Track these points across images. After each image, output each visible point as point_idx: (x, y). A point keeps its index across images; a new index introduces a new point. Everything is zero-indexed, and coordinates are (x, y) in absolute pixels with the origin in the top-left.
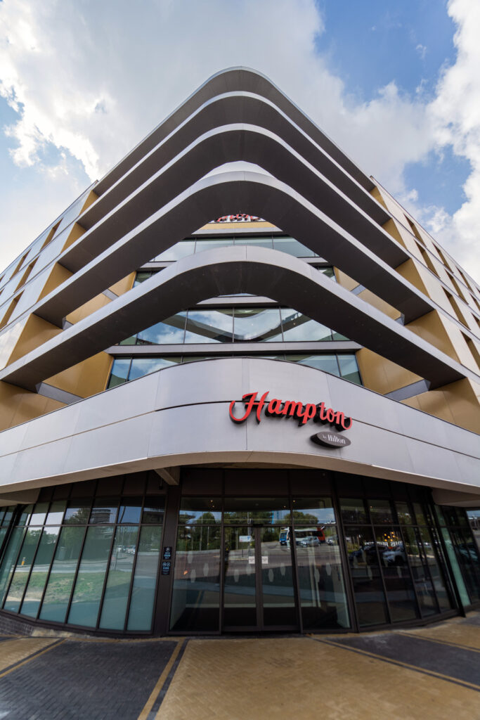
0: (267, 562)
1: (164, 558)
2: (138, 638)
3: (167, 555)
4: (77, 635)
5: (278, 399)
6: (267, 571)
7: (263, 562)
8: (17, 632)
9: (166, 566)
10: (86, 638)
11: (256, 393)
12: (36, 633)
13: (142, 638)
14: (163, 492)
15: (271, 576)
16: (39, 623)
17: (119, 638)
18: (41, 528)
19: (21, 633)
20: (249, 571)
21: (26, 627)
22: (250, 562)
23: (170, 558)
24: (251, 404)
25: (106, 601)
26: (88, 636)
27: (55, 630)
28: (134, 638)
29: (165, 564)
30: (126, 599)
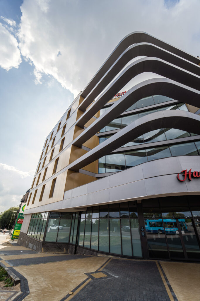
0: (184, 233)
1: (142, 230)
2: (139, 259)
3: (143, 230)
4: (115, 257)
5: (196, 171)
6: (184, 237)
7: (182, 233)
8: (92, 255)
9: (143, 234)
10: (119, 258)
11: (187, 170)
12: (99, 255)
13: (140, 259)
14: (135, 206)
15: (187, 239)
16: (99, 252)
17: (131, 259)
18: (85, 220)
19: (93, 255)
20: (177, 236)
21: (95, 253)
22: (177, 233)
23: (144, 231)
24: (186, 174)
25: (123, 245)
26: (119, 257)
27: (106, 255)
28: (137, 259)
29: (142, 233)
30: (130, 245)
